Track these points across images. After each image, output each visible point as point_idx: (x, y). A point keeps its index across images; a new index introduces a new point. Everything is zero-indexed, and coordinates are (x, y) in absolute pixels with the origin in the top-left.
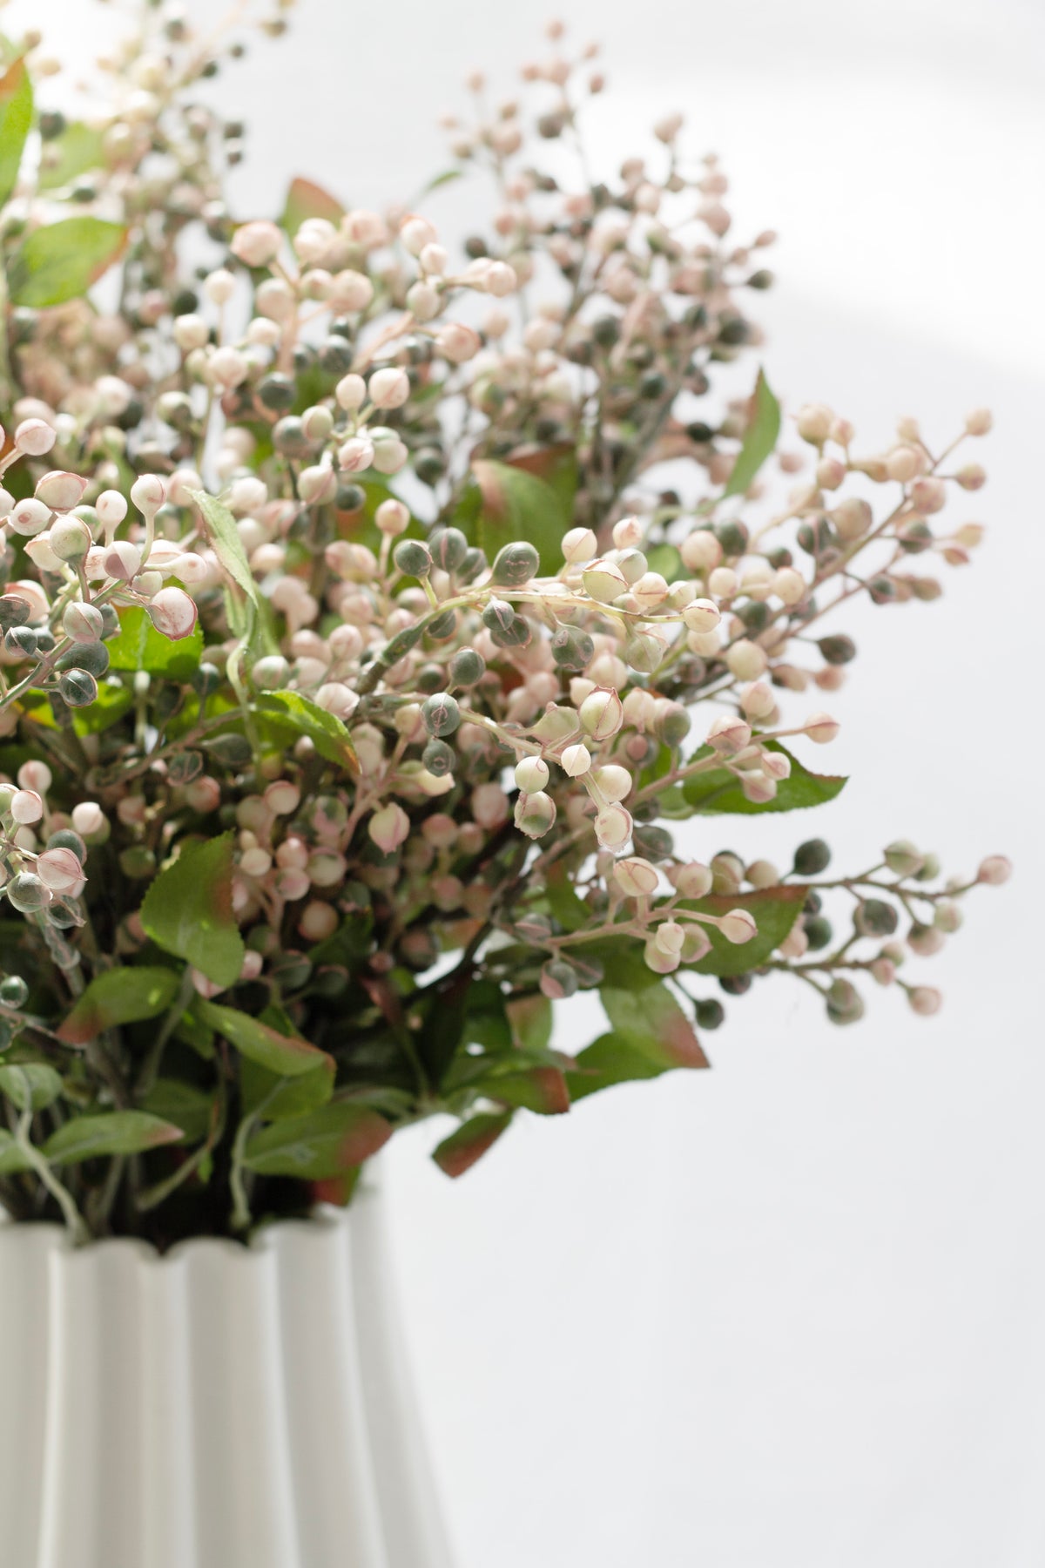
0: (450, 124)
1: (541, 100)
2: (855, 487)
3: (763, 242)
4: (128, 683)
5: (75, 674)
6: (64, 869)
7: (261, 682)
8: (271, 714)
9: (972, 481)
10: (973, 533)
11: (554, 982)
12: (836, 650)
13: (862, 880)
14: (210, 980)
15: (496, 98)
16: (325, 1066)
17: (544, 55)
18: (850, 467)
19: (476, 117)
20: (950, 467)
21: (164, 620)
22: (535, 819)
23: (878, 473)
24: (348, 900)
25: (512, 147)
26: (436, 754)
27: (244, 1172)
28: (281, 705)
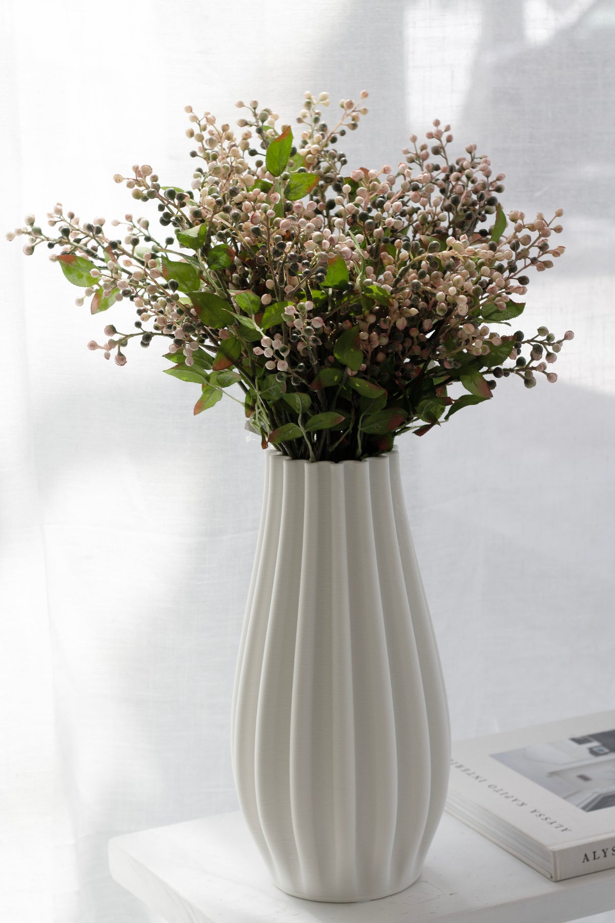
0: (406, 152)
1: (435, 142)
2: (525, 232)
3: (498, 179)
4: (327, 292)
5: (320, 274)
6: (319, 321)
7: (365, 285)
8: (368, 295)
9: (558, 230)
10: (562, 249)
11: (448, 363)
12: (524, 281)
13: (533, 340)
14: (352, 370)
15: (419, 144)
16: (384, 394)
17: (433, 130)
18: (524, 227)
19: (413, 149)
20: (552, 226)
21: (344, 255)
22: (442, 310)
23: (532, 228)
24: (390, 349)
25: (426, 157)
26: (414, 298)
27: (361, 432)
28: (371, 291)
